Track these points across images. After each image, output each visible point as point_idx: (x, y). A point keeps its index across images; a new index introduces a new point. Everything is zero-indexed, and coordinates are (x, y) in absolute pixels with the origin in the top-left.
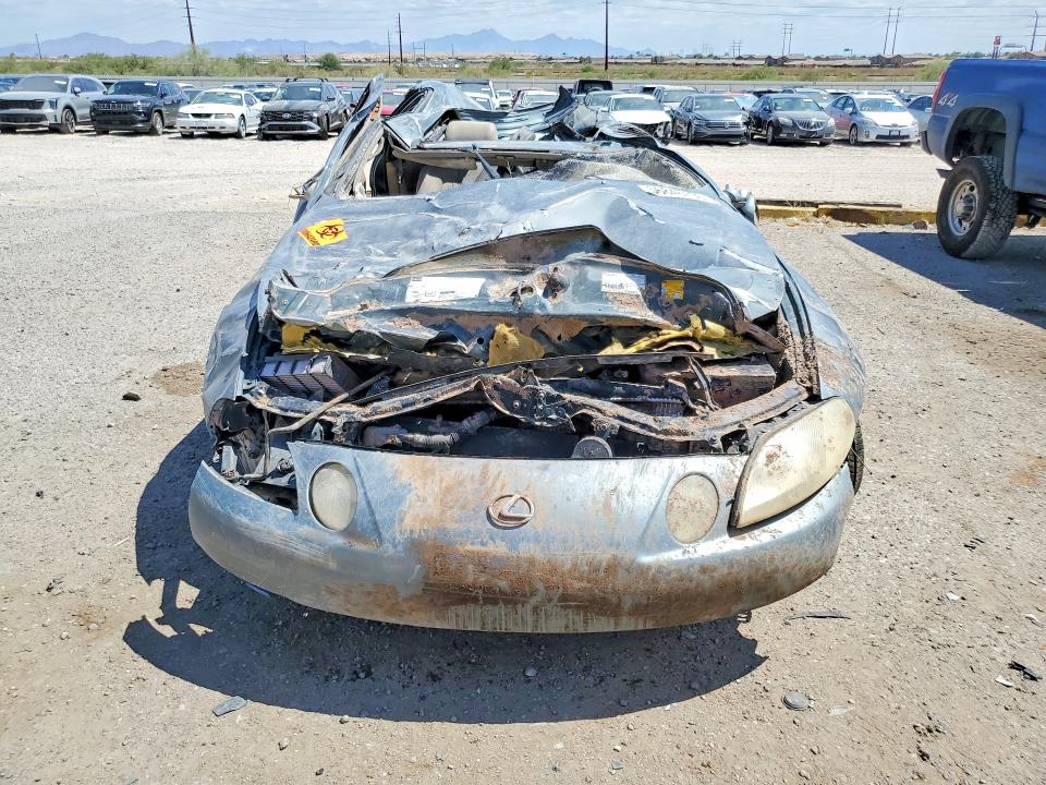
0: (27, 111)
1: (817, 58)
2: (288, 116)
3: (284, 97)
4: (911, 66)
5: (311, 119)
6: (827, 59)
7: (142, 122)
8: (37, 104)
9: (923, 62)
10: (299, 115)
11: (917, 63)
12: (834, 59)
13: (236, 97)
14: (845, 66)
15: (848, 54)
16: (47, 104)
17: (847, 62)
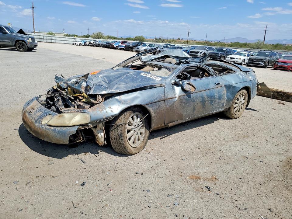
0: (195, 54)
2: (255, 60)
3: (257, 55)
5: (262, 62)
7: (219, 58)
8: (197, 53)
10: (258, 60)
13: (244, 54)
16: (199, 53)
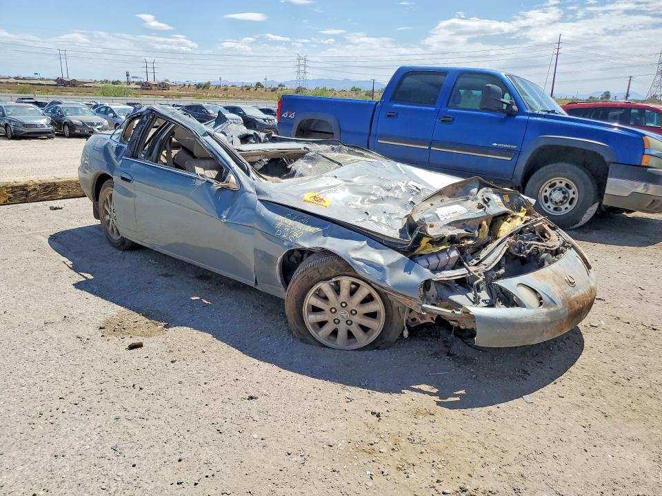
1: (16, 78)
4: (83, 87)
6: (24, 79)
9: (90, 85)
11: (87, 85)
12: (29, 80)
14: (40, 84)
15: (37, 77)
17: (41, 82)
